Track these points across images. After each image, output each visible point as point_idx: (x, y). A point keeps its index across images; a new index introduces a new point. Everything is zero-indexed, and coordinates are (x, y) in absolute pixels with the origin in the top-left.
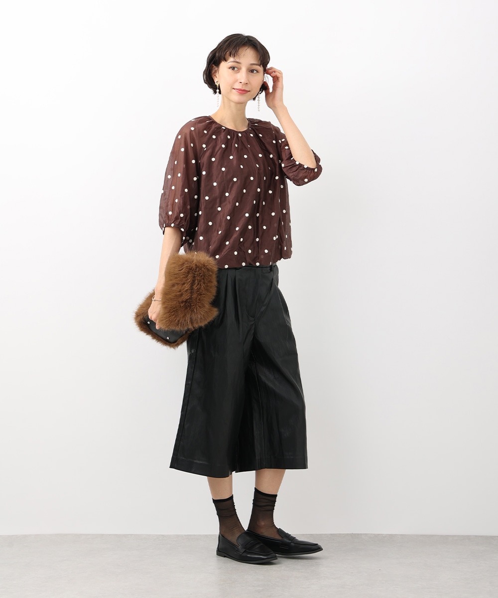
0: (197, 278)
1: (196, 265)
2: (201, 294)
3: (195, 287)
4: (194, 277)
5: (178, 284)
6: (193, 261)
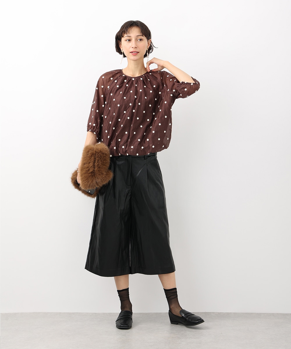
0: (96, 159)
1: (96, 151)
2: (100, 168)
3: (96, 164)
4: (95, 158)
5: (87, 163)
6: (94, 150)
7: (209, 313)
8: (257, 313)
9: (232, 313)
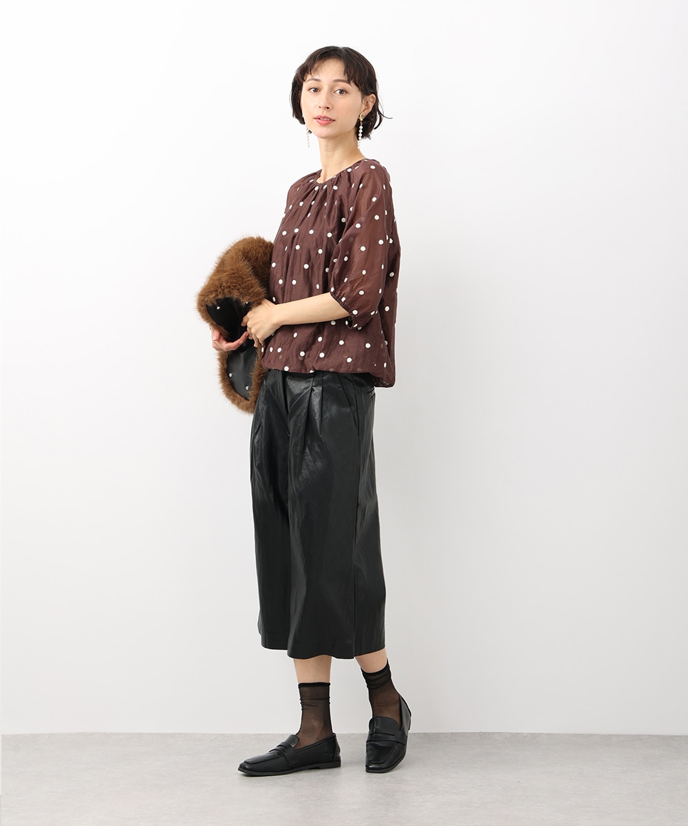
7: (489, 733)
8: (602, 735)
9: (542, 734)
